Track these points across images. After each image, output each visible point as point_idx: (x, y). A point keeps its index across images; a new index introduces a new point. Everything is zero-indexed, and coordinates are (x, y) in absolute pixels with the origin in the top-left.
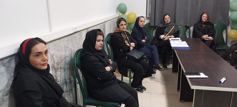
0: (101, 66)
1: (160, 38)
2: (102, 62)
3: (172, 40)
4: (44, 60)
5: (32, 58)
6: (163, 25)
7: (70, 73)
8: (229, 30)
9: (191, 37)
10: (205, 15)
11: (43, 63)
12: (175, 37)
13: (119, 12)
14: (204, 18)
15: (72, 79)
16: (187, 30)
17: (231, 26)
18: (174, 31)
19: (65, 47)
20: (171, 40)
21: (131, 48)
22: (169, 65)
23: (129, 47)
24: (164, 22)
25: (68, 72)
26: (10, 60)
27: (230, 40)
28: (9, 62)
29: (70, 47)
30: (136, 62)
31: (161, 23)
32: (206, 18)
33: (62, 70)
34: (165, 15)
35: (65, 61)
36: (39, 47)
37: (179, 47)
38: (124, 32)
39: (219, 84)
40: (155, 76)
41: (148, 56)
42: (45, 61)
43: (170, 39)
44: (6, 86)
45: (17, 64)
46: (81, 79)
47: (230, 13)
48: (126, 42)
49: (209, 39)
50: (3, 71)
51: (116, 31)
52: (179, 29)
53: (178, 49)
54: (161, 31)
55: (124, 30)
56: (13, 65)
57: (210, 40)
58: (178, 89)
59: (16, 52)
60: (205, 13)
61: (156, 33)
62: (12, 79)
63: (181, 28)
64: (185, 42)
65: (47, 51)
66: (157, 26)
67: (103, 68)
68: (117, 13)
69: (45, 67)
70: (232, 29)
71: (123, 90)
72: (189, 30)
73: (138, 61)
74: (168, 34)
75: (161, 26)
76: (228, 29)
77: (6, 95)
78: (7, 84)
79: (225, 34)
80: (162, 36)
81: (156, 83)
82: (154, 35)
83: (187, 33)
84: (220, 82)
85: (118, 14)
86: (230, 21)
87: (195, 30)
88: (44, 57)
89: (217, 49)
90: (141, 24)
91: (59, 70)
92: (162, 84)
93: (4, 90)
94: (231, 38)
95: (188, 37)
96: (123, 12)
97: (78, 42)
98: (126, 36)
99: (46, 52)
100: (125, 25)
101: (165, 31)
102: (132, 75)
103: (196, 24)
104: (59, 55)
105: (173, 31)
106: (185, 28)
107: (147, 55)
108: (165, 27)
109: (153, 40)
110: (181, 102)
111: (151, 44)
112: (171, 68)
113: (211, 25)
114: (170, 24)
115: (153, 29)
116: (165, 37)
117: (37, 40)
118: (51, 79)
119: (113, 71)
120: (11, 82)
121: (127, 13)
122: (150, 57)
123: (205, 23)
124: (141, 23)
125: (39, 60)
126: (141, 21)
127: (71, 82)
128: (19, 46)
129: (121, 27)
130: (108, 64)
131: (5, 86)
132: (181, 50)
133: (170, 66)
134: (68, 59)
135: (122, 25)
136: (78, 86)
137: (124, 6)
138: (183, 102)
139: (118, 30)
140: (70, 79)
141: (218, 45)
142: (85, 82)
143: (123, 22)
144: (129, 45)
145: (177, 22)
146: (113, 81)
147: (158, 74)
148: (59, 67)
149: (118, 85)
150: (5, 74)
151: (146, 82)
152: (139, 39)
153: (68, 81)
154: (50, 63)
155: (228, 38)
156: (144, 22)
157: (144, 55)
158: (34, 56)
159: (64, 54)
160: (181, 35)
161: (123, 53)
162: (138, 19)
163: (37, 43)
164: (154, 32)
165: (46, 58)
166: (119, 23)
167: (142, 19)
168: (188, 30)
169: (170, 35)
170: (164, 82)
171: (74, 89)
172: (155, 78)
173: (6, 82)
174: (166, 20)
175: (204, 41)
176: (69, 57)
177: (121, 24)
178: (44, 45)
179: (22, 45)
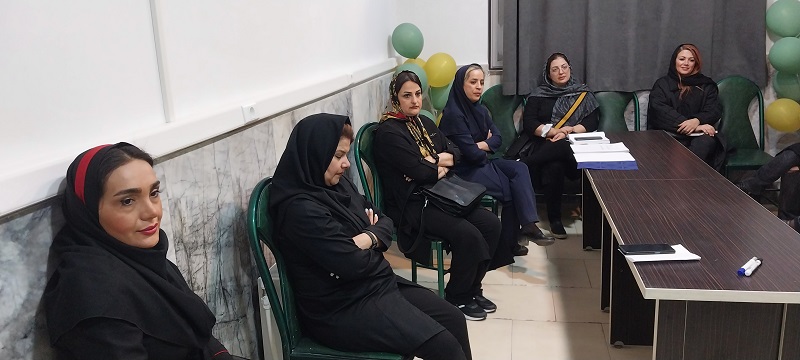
0: (338, 232)
1: (537, 133)
2: (342, 218)
3: (576, 139)
4: (146, 215)
5: (107, 209)
6: (547, 91)
7: (235, 260)
8: (768, 99)
9: (643, 129)
10: (686, 53)
11: (143, 225)
12: (589, 130)
13: (397, 54)
14: (681, 62)
15: (245, 280)
16: (627, 104)
17: (777, 87)
18: (585, 111)
19: (218, 174)
20: (574, 141)
21: (442, 172)
22: (573, 225)
23: (434, 168)
24: (550, 80)
25: (228, 256)
26: (33, 219)
27: (774, 134)
28: (31, 226)
29: (235, 172)
30: (459, 216)
31: (541, 84)
32: (691, 64)
33: (210, 250)
34: (553, 57)
35: (219, 221)
36: (132, 174)
37: (603, 163)
38: (414, 117)
39: (738, 280)
40: (525, 262)
41: (500, 194)
42: (150, 219)
43: (572, 137)
44: (23, 305)
45: (59, 234)
46: (276, 278)
47: (769, 44)
48: (423, 151)
49: (701, 131)
50: (11, 258)
51: (389, 117)
52: (600, 101)
53: (598, 168)
54: (540, 111)
55: (416, 111)
56: (45, 235)
57: (706, 136)
58: (605, 304)
59: (55, 192)
60: (688, 47)
61: (524, 119)
62: (44, 282)
63: (608, 100)
64: (621, 146)
65: (156, 185)
66: (525, 96)
67: (345, 239)
68: (390, 55)
69: (153, 240)
70: (779, 96)
71: (417, 311)
72: (635, 105)
73: (467, 212)
74: (563, 122)
75: (539, 93)
76: (765, 96)
77: (23, 336)
78: (27, 300)
79: (757, 113)
80: (545, 129)
81: (529, 285)
82: (517, 125)
83: (629, 116)
84: (742, 273)
85: (394, 59)
86: (772, 69)
87: (654, 105)
88: (147, 206)
89: (730, 164)
90: (471, 89)
91: (200, 251)
92: (551, 288)
93: (16, 320)
94: (776, 128)
95: (631, 128)
96: (412, 52)
97: (261, 156)
98: (421, 130)
99: (154, 190)
100: (417, 94)
101: (554, 110)
102: (448, 260)
103: (657, 85)
104: (197, 200)
105: (581, 109)
106: (621, 98)
107: (495, 194)
108: (555, 98)
109: (515, 141)
110: (616, 347)
111: (507, 157)
112: (578, 235)
113: (707, 84)
114: (569, 87)
115: (512, 105)
116: (554, 131)
117: (125, 152)
118: (171, 280)
119: (379, 249)
120: (39, 293)
121: (424, 56)
122: (507, 199)
123: (688, 79)
124: (474, 86)
125: (130, 217)
126: (470, 79)
127: (239, 289)
128: (65, 174)
129: (407, 102)
130: (364, 226)
131: (19, 307)
132: (608, 172)
133: (576, 228)
134: (228, 214)
135: (408, 95)
136: (265, 301)
137: (412, 34)
138: (620, 347)
139: (395, 110)
140: (237, 279)
141: (733, 151)
142: (288, 289)
143: (410, 87)
144: (432, 161)
145: (591, 80)
146: (380, 282)
147: (535, 255)
148: (200, 240)
149: (397, 294)
150: (21, 267)
151: (495, 283)
152: (467, 139)
153: (230, 286)
154: (167, 225)
155: (767, 126)
156: (484, 83)
157: (483, 194)
158: (115, 203)
159: (214, 195)
160: (607, 122)
161: (412, 187)
162: (461, 75)
163: (122, 162)
164: (518, 114)
165: (154, 208)
166: (397, 90)
167: (476, 73)
168: (631, 105)
169: (571, 122)
170: (555, 283)
171: (250, 313)
172: (524, 270)
173: (24, 294)
174: (555, 75)
175: (685, 138)
176: (232, 207)
177: (403, 91)
178: (146, 165)
179: (73, 169)
